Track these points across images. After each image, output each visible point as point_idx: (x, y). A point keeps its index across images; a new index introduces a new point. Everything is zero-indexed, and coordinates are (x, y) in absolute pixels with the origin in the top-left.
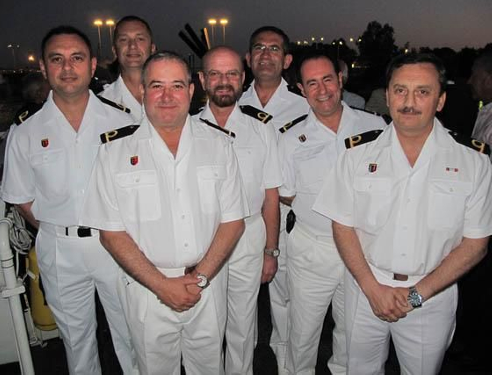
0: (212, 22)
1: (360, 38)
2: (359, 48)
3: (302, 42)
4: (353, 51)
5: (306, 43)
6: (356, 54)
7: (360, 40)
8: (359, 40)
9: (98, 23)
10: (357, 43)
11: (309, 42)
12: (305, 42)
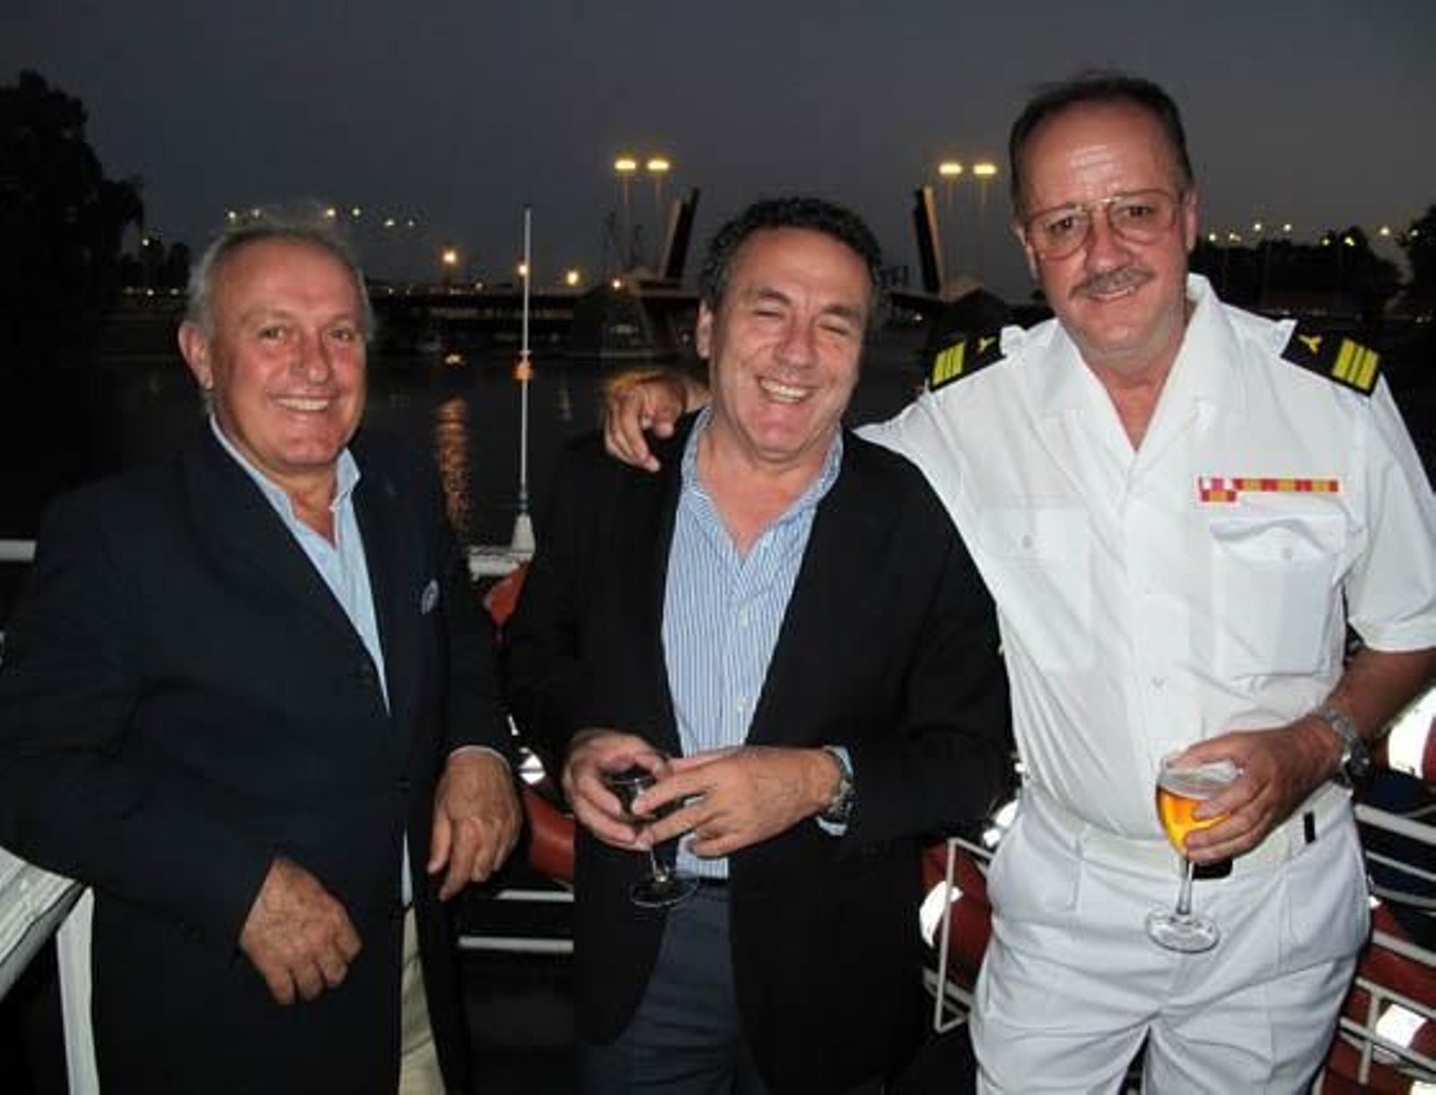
0: (950, 169)
1: (1415, 226)
2: (1411, 256)
3: (1223, 235)
4: (1388, 268)
5: (1234, 241)
6: (1399, 275)
7: (1415, 233)
8: (1410, 231)
9: (625, 165)
10: (1403, 242)
11: (1243, 238)
12: (1232, 236)
